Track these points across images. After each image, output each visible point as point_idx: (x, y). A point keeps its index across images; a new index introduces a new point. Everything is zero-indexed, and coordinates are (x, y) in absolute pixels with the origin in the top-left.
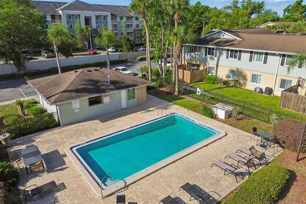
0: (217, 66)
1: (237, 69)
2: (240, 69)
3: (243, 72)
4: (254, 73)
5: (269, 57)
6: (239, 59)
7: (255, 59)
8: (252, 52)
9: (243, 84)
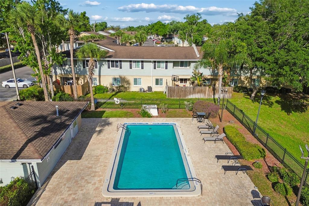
0: (100, 76)
1: (120, 77)
2: (122, 76)
3: (126, 78)
4: (135, 77)
5: (144, 64)
6: (121, 68)
7: (134, 66)
8: (131, 61)
9: (128, 88)
